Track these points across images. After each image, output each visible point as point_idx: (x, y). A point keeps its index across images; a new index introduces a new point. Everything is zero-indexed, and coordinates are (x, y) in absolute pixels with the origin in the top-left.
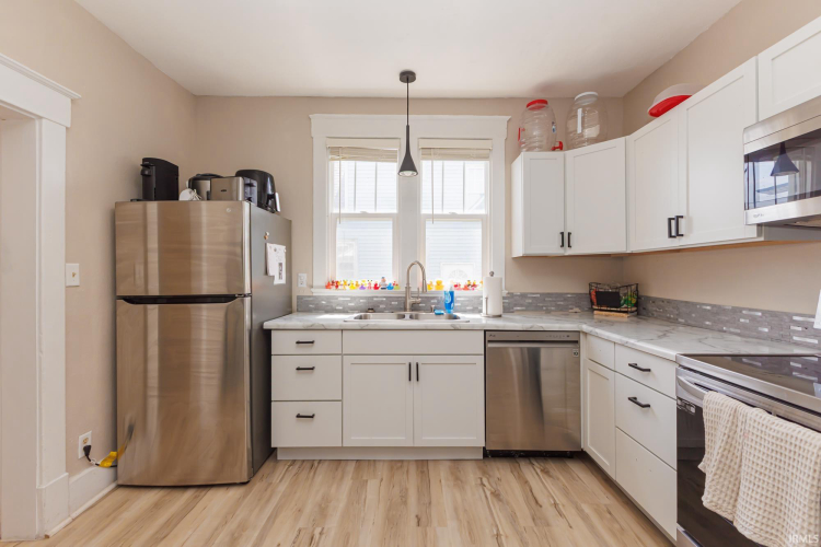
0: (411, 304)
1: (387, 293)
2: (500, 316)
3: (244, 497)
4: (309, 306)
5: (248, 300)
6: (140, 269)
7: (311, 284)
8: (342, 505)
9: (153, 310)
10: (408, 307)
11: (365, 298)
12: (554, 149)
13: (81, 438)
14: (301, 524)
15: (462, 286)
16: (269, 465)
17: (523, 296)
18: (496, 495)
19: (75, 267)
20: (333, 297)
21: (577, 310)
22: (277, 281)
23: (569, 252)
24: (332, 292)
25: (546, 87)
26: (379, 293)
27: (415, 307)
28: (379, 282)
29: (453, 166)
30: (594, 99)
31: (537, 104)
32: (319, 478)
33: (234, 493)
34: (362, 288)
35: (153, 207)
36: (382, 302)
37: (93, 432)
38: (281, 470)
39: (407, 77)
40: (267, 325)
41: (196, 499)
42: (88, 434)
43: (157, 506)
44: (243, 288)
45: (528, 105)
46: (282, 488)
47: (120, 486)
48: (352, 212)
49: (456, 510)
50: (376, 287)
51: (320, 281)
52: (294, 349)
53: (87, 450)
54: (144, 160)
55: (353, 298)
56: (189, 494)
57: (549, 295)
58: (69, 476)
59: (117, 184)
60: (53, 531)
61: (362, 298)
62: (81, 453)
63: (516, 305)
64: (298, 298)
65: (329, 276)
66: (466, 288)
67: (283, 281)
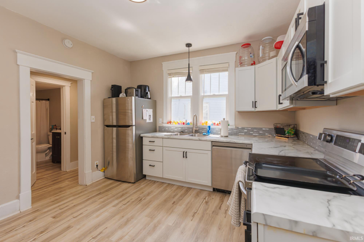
0: (195, 131)
1: (187, 126)
2: (227, 136)
3: (132, 186)
4: (162, 130)
5: (134, 127)
6: (111, 117)
7: (162, 122)
8: (155, 194)
9: (115, 129)
10: (194, 131)
11: (181, 127)
12: (252, 64)
13: (96, 162)
14: (140, 196)
15: (216, 124)
16: (143, 179)
17: (243, 128)
18: (207, 203)
19: (93, 117)
20: (170, 127)
21: (270, 136)
22: (148, 121)
23: (257, 110)
24: (169, 125)
25: (250, 37)
26: (185, 126)
27: (196, 132)
28: (184, 121)
29: (215, 75)
30: (271, 40)
31: (246, 46)
32: (154, 186)
33: (130, 185)
34: (179, 124)
35: (114, 99)
36: (186, 129)
37: (99, 161)
38: (145, 182)
39: (189, 45)
40: (142, 135)
41: (120, 184)
42: (97, 162)
43: (111, 184)
44: (132, 123)
45: (242, 46)
46: (142, 186)
47: (106, 178)
48: (177, 96)
49: (188, 203)
50: (184, 124)
51: (165, 121)
52: (148, 143)
53: (97, 166)
54: (112, 85)
55: (176, 128)
56: (120, 182)
57: (255, 128)
58: (92, 172)
59: (105, 93)
60: (88, 185)
61: (179, 127)
62: (96, 167)
63: (239, 132)
64: (159, 127)
65: (169, 120)
66: (218, 125)
67: (152, 121)
